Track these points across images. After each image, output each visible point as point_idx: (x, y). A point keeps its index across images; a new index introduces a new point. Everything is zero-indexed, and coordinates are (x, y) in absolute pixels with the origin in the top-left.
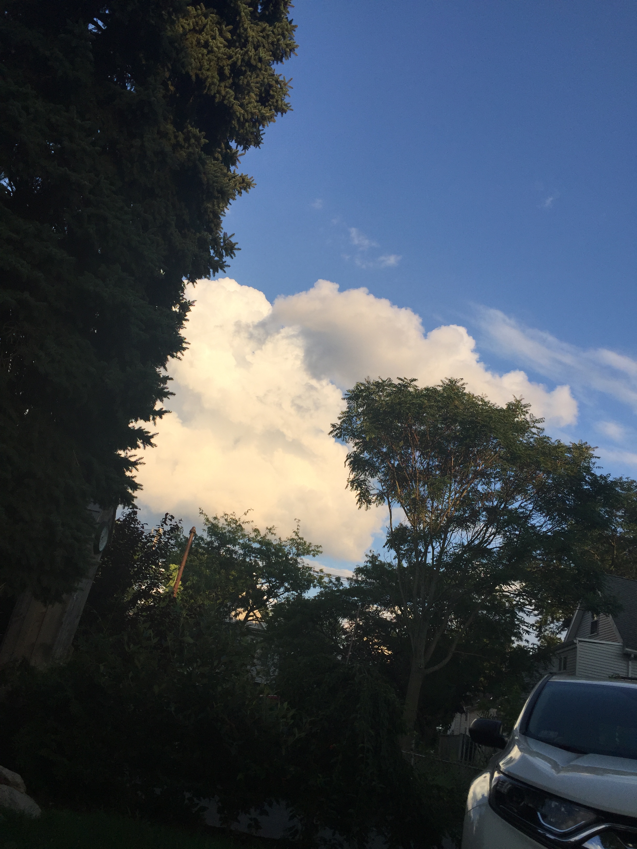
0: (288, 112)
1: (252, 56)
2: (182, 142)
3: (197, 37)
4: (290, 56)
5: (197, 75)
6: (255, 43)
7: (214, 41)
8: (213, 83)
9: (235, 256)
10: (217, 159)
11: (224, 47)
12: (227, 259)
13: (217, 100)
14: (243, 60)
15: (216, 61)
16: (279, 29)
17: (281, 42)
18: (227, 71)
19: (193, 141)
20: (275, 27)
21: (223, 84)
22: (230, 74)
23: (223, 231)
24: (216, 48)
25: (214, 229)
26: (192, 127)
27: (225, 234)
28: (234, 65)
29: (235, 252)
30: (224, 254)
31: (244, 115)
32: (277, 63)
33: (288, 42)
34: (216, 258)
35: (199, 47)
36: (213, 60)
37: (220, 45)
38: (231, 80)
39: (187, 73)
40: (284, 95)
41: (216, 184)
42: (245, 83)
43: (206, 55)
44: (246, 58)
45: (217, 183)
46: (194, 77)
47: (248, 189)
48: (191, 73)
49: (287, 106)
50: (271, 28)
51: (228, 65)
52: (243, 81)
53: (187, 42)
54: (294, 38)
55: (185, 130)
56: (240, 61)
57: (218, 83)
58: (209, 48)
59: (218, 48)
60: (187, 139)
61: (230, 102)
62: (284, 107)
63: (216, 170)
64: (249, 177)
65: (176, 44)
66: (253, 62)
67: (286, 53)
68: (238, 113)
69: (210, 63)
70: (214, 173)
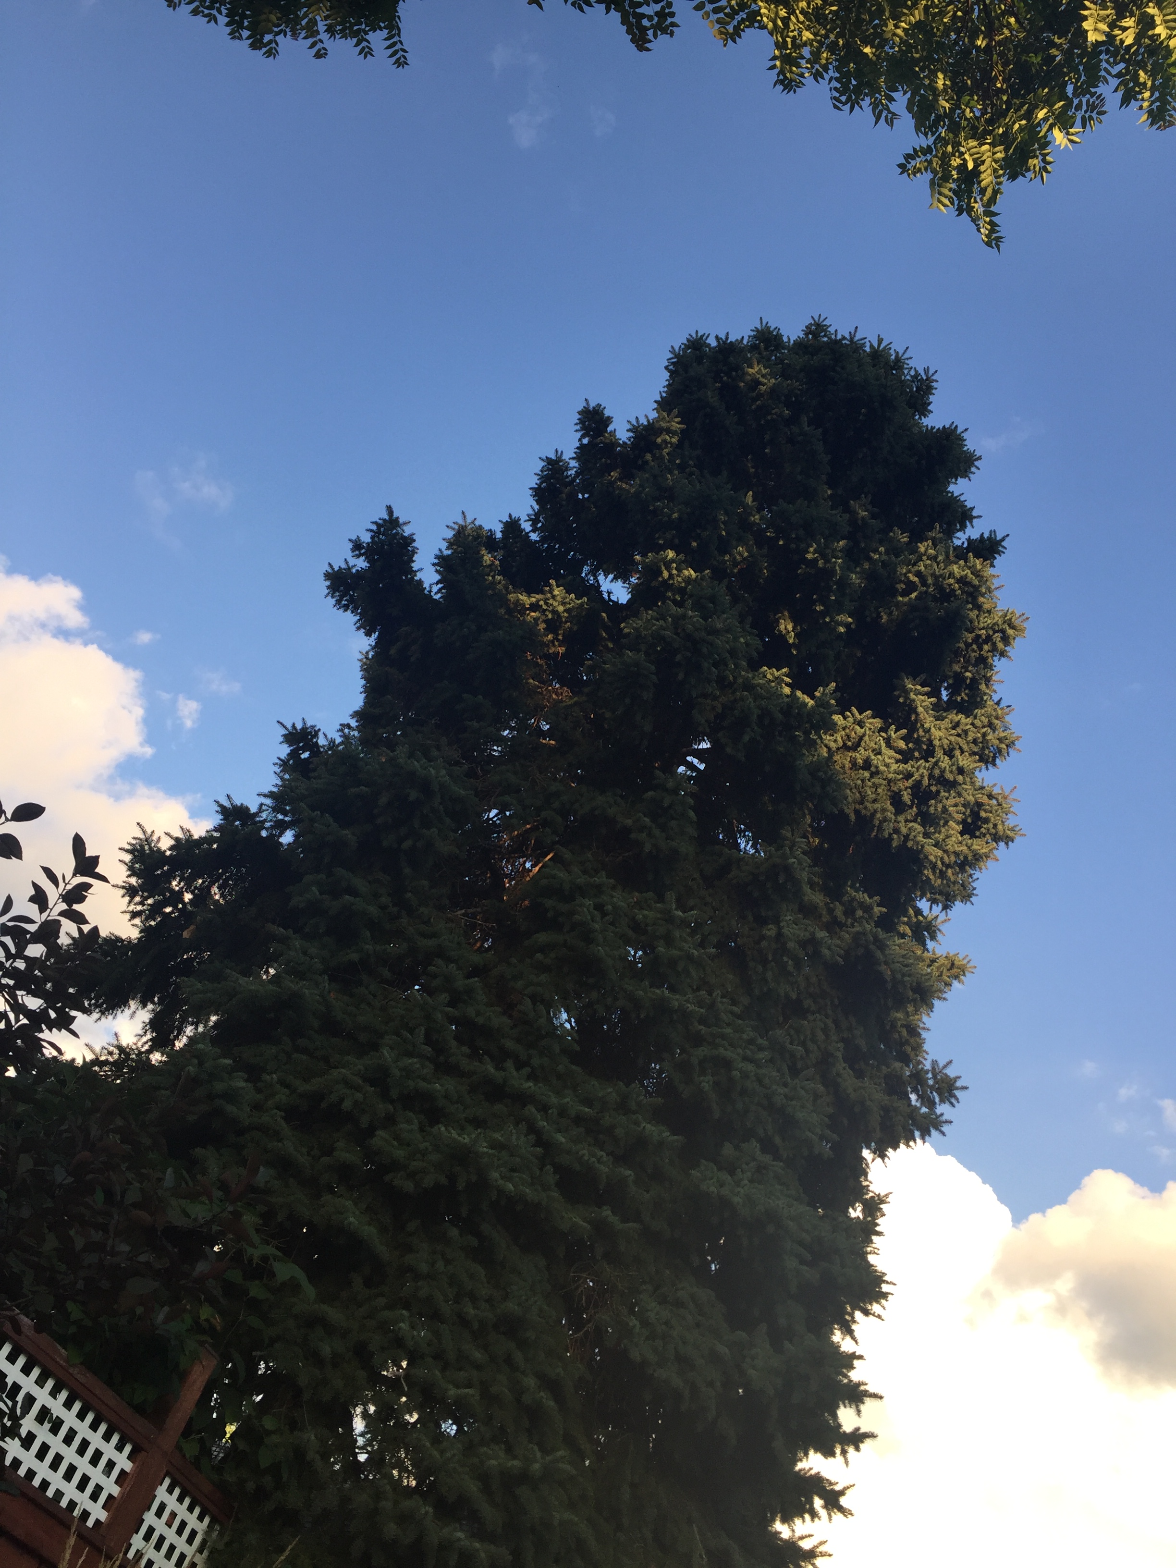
0: (1018, 839)
1: (945, 767)
2: (841, 918)
3: (851, 757)
4: (1008, 754)
5: (857, 812)
6: (946, 746)
7: (879, 757)
8: (885, 820)
9: (958, 1102)
10: (903, 936)
11: (897, 763)
12: (943, 1109)
13: (895, 844)
14: (931, 776)
15: (885, 786)
16: (983, 718)
17: (989, 738)
18: (906, 797)
19: (859, 913)
20: (975, 718)
21: (901, 818)
22: (912, 801)
23: (930, 1058)
24: (884, 766)
25: (912, 1055)
26: (857, 891)
27: (934, 1063)
28: (916, 788)
29: (957, 1093)
30: (937, 1100)
31: (942, 859)
32: (987, 769)
33: (1003, 735)
34: (924, 1110)
35: (856, 770)
36: (880, 785)
37: (890, 761)
38: (915, 809)
39: (842, 811)
40: (1006, 814)
41: (908, 978)
42: (939, 810)
43: (869, 780)
44: (937, 772)
45: (909, 976)
46: (853, 817)
47: (962, 977)
48: (847, 811)
49: (1014, 831)
50: (969, 720)
51: (906, 788)
52: (934, 807)
53: (837, 767)
54: (1010, 727)
55: (845, 898)
56: (926, 778)
57: (893, 817)
58: (873, 769)
59: (887, 765)
60: (849, 912)
61: (918, 843)
62: (1009, 832)
63: (905, 955)
64: (961, 957)
65: (820, 774)
66: (949, 776)
67: (1000, 751)
68: (932, 858)
69: (876, 790)
70: (901, 960)
